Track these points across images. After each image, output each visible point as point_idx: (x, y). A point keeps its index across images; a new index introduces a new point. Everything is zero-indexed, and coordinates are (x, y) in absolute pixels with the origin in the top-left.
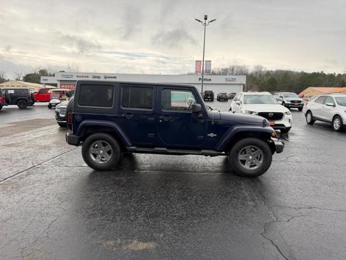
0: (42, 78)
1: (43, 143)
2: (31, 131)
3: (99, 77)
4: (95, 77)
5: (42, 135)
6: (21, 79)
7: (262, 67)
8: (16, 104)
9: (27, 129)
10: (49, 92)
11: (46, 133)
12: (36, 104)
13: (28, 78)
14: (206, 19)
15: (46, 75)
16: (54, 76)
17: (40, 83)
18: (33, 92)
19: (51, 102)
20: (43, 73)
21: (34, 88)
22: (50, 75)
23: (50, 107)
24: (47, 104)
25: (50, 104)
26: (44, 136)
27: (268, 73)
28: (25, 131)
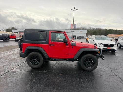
0: (13, 30)
1: (13, 57)
2: (8, 51)
5: (13, 53)
6: (5, 30)
7: (91, 27)
8: (2, 40)
9: (6, 50)
10: (15, 35)
11: (14, 52)
12: (10, 39)
13: (8, 30)
14: (74, 9)
15: (14, 29)
16: (17, 29)
17: (12, 32)
18: (9, 35)
19: (16, 39)
20: (13, 28)
21: (10, 34)
22: (16, 29)
23: (16, 41)
24: (15, 39)
25: (16, 40)
26: (14, 54)
27: (93, 29)
28: (5, 51)
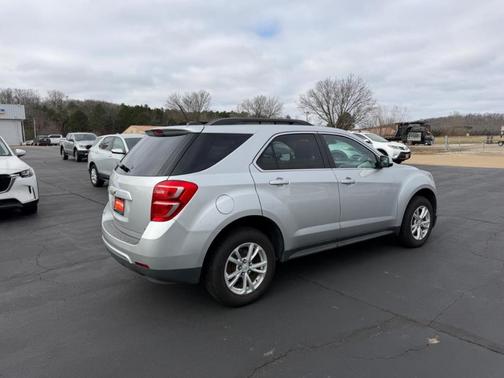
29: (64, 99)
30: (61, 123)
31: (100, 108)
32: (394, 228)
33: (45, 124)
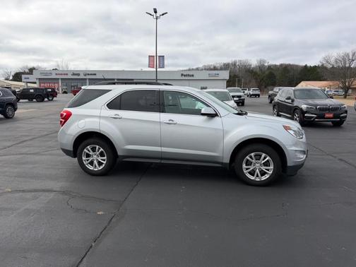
0: (23, 76)
3: (79, 75)
4: (74, 74)
7: (264, 61)
13: (17, 77)
14: (156, 12)
29: (266, 64)
30: (259, 80)
31: (286, 69)
32: (222, 163)
33: (250, 81)
